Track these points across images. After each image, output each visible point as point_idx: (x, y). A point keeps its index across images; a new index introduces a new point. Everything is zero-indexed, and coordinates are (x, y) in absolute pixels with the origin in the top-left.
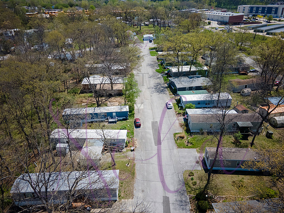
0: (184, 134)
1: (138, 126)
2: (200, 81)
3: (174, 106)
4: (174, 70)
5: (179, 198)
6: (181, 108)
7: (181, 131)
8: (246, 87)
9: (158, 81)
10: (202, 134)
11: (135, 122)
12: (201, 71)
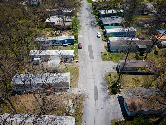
0: (107, 52)
1: (80, 48)
2: (118, 20)
3: (102, 36)
4: (102, 12)
5: (103, 87)
6: (106, 37)
7: (105, 51)
8: (146, 23)
9: (92, 20)
10: (117, 52)
11: (79, 46)
12: (119, 13)
